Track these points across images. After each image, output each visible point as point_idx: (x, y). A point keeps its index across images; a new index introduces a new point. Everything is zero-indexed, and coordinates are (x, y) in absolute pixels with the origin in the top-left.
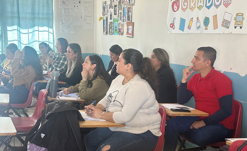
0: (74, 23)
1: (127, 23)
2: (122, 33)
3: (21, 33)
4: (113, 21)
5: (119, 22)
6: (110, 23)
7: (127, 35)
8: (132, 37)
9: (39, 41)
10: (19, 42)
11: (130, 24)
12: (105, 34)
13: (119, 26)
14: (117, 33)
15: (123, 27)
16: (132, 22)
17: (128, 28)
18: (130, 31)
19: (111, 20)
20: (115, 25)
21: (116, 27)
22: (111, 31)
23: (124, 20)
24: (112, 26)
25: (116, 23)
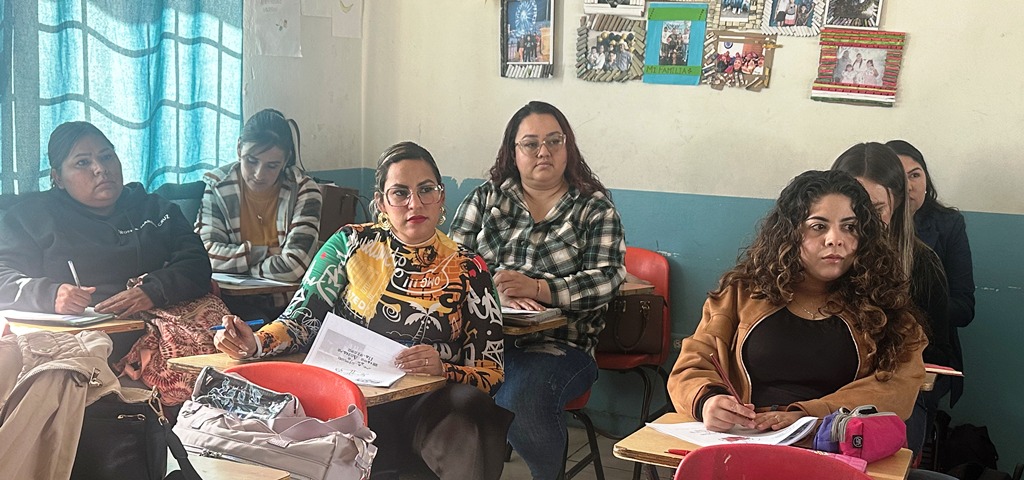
1: (825, 33)
2: (762, 78)
3: (117, 49)
4: (643, 15)
5: (715, 21)
6: (604, 21)
7: (822, 89)
8: (890, 105)
9: (177, 105)
10: (99, 108)
11: (865, 38)
12: (529, 77)
13: (716, 44)
14: (684, 77)
15: (773, 50)
16: (894, 34)
17: (840, 56)
18: (853, 75)
19: (614, 6)
20: (669, 34)
21: (672, 46)
22: (601, 60)
23: (782, 15)
24: (618, 38)
25: (676, 23)
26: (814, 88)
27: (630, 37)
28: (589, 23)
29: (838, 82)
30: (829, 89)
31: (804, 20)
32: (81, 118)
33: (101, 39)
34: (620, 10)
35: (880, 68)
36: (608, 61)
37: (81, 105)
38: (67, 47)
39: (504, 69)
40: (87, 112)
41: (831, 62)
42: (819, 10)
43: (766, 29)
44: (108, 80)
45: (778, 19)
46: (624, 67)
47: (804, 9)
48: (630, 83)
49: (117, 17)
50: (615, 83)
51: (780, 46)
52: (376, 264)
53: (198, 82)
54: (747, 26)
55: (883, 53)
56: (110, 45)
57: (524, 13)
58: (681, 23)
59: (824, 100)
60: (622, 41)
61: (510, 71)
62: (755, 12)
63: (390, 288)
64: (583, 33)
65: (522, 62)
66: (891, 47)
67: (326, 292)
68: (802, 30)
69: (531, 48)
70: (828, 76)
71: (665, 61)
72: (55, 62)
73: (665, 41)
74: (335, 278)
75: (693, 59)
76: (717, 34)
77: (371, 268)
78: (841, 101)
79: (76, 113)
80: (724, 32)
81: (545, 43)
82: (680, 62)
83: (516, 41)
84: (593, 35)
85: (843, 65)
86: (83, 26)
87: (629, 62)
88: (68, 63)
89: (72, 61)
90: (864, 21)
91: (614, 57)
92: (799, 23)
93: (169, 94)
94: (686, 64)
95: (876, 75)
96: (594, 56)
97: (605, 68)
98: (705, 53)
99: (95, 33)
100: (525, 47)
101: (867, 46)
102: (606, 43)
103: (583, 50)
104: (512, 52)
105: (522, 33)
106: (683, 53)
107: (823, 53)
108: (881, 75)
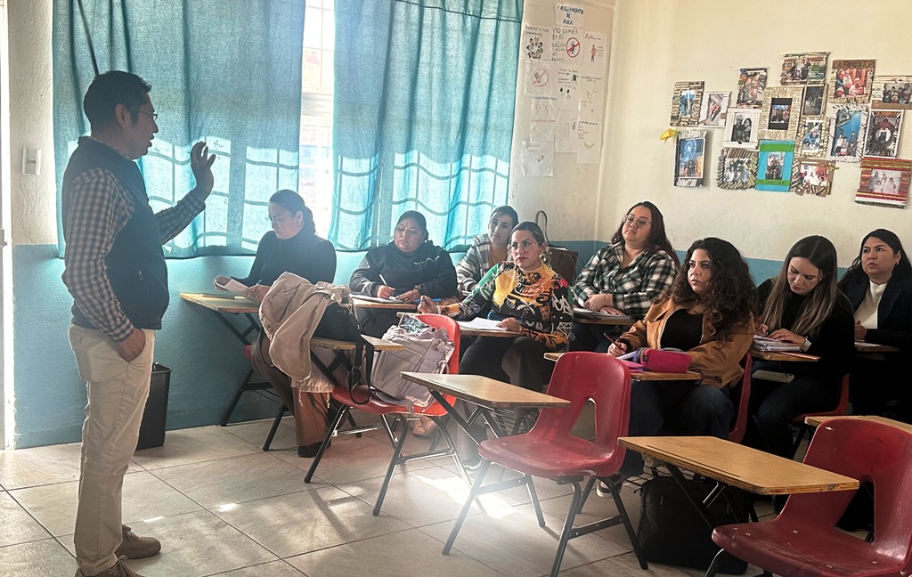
0: (556, 144)
1: (863, 160)
2: (825, 188)
3: (433, 176)
4: (757, 148)
5: (799, 152)
6: (734, 153)
7: (861, 196)
8: (902, 207)
9: (468, 204)
10: (422, 204)
11: (888, 164)
12: (689, 185)
13: (799, 166)
14: (780, 187)
15: (833, 171)
16: (905, 161)
17: (873, 175)
18: (881, 187)
19: (740, 143)
20: (772, 160)
21: (773, 167)
22: (732, 176)
23: (839, 148)
24: (742, 163)
25: (776, 153)
26: (857, 195)
27: (749, 162)
28: (725, 153)
29: (871, 192)
30: (866, 196)
31: (851, 153)
32: (414, 209)
33: (425, 170)
34: (744, 145)
35: (897, 184)
36: (736, 176)
37: (414, 203)
38: (409, 175)
39: (676, 181)
40: (416, 206)
41: (867, 179)
42: (860, 145)
43: (829, 158)
44: (427, 191)
45: (836, 151)
46: (745, 181)
47: (852, 145)
48: (748, 190)
49: (434, 160)
50: (740, 190)
51: (838, 168)
52: (510, 280)
53: (481, 191)
54: (818, 155)
55: (899, 174)
56: (429, 174)
57: (689, 148)
58: (779, 153)
59: (863, 203)
60: (744, 164)
61: (680, 182)
62: (822, 147)
63: (513, 292)
64: (723, 159)
65: (686, 177)
66: (904, 170)
67: (485, 293)
68: (850, 158)
69: (692, 169)
70: (866, 188)
71: (769, 177)
72: (402, 182)
73: (769, 164)
74: (490, 286)
75: (786, 176)
76: (800, 160)
77: (507, 282)
78: (873, 204)
79: (411, 207)
80: (804, 159)
81: (699, 165)
82: (778, 178)
83: (683, 164)
84: (728, 160)
85: (875, 180)
86: (418, 165)
87: (748, 177)
88: (409, 183)
89: (411, 182)
90: (888, 152)
91: (739, 174)
92: (849, 154)
93: (463, 198)
94: (781, 179)
95: (895, 187)
96: (727, 173)
97: (734, 181)
98: (792, 172)
99: (423, 168)
100: (689, 168)
101: (889, 169)
102: (735, 165)
103: (722, 170)
104: (682, 171)
105: (687, 159)
106: (780, 172)
107: (863, 173)
108: (898, 187)
